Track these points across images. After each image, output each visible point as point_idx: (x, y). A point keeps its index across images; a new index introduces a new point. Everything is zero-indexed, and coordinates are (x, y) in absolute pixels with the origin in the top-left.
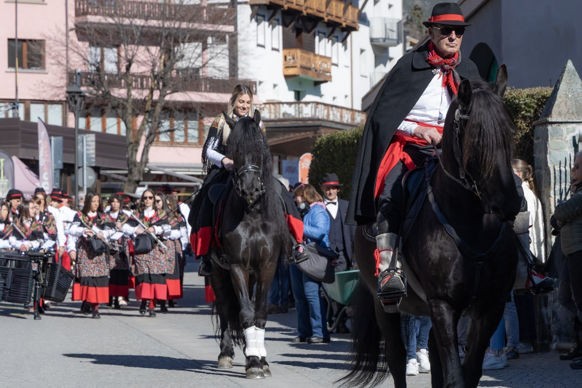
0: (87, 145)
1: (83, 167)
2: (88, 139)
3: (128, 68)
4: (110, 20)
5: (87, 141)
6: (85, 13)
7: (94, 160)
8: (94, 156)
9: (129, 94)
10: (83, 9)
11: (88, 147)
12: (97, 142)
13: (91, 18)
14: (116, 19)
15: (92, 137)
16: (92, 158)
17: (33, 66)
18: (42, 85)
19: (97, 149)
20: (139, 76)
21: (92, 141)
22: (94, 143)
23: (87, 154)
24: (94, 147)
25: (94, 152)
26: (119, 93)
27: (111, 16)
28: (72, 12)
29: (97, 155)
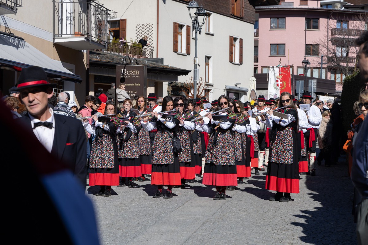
0: (313, 84)
1: (311, 92)
2: (314, 81)
3: (347, 54)
4: (340, 36)
5: (313, 82)
6: (335, 34)
7: (316, 90)
8: (316, 88)
9: (347, 65)
10: (334, 33)
11: (314, 85)
12: (317, 82)
13: (336, 36)
14: (343, 36)
15: (315, 81)
16: (315, 89)
17: (315, 54)
18: (313, 61)
19: (317, 85)
20: (351, 58)
21: (315, 82)
22: (316, 83)
23: (313, 88)
24: (316, 85)
25: (316, 86)
26: (343, 64)
27: (341, 35)
28: (330, 34)
29: (317, 87)
